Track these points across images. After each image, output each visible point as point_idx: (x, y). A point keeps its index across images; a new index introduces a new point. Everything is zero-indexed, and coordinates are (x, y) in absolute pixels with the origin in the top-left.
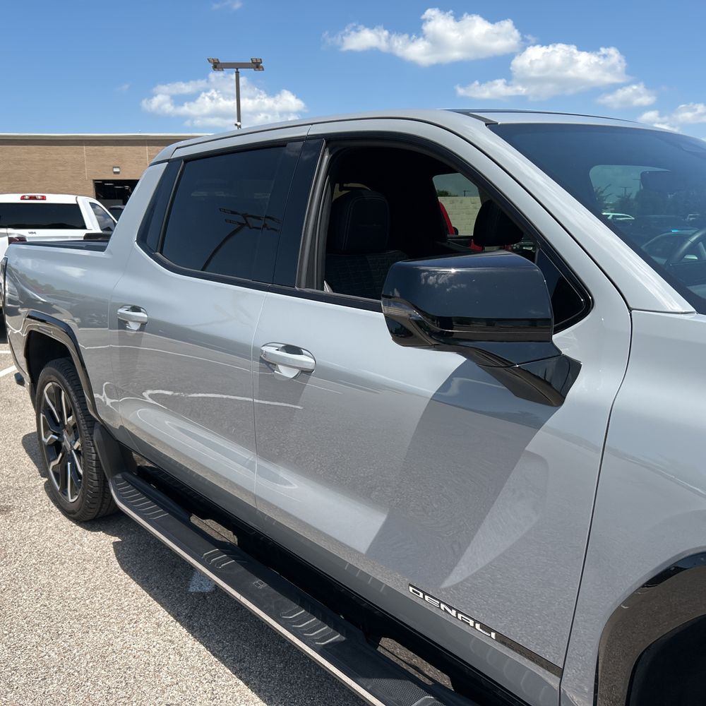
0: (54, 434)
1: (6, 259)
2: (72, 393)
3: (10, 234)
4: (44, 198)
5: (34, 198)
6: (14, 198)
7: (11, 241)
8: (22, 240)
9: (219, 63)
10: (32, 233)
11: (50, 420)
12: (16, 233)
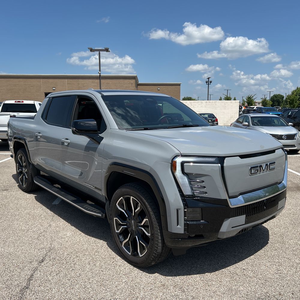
0: (21, 169)
1: (9, 122)
2: (25, 157)
3: (11, 114)
4: (23, 102)
5: (20, 102)
6: (13, 102)
7: (11, 116)
8: (14, 116)
9: (92, 49)
10: (18, 114)
11: (19, 165)
12: (12, 114)
